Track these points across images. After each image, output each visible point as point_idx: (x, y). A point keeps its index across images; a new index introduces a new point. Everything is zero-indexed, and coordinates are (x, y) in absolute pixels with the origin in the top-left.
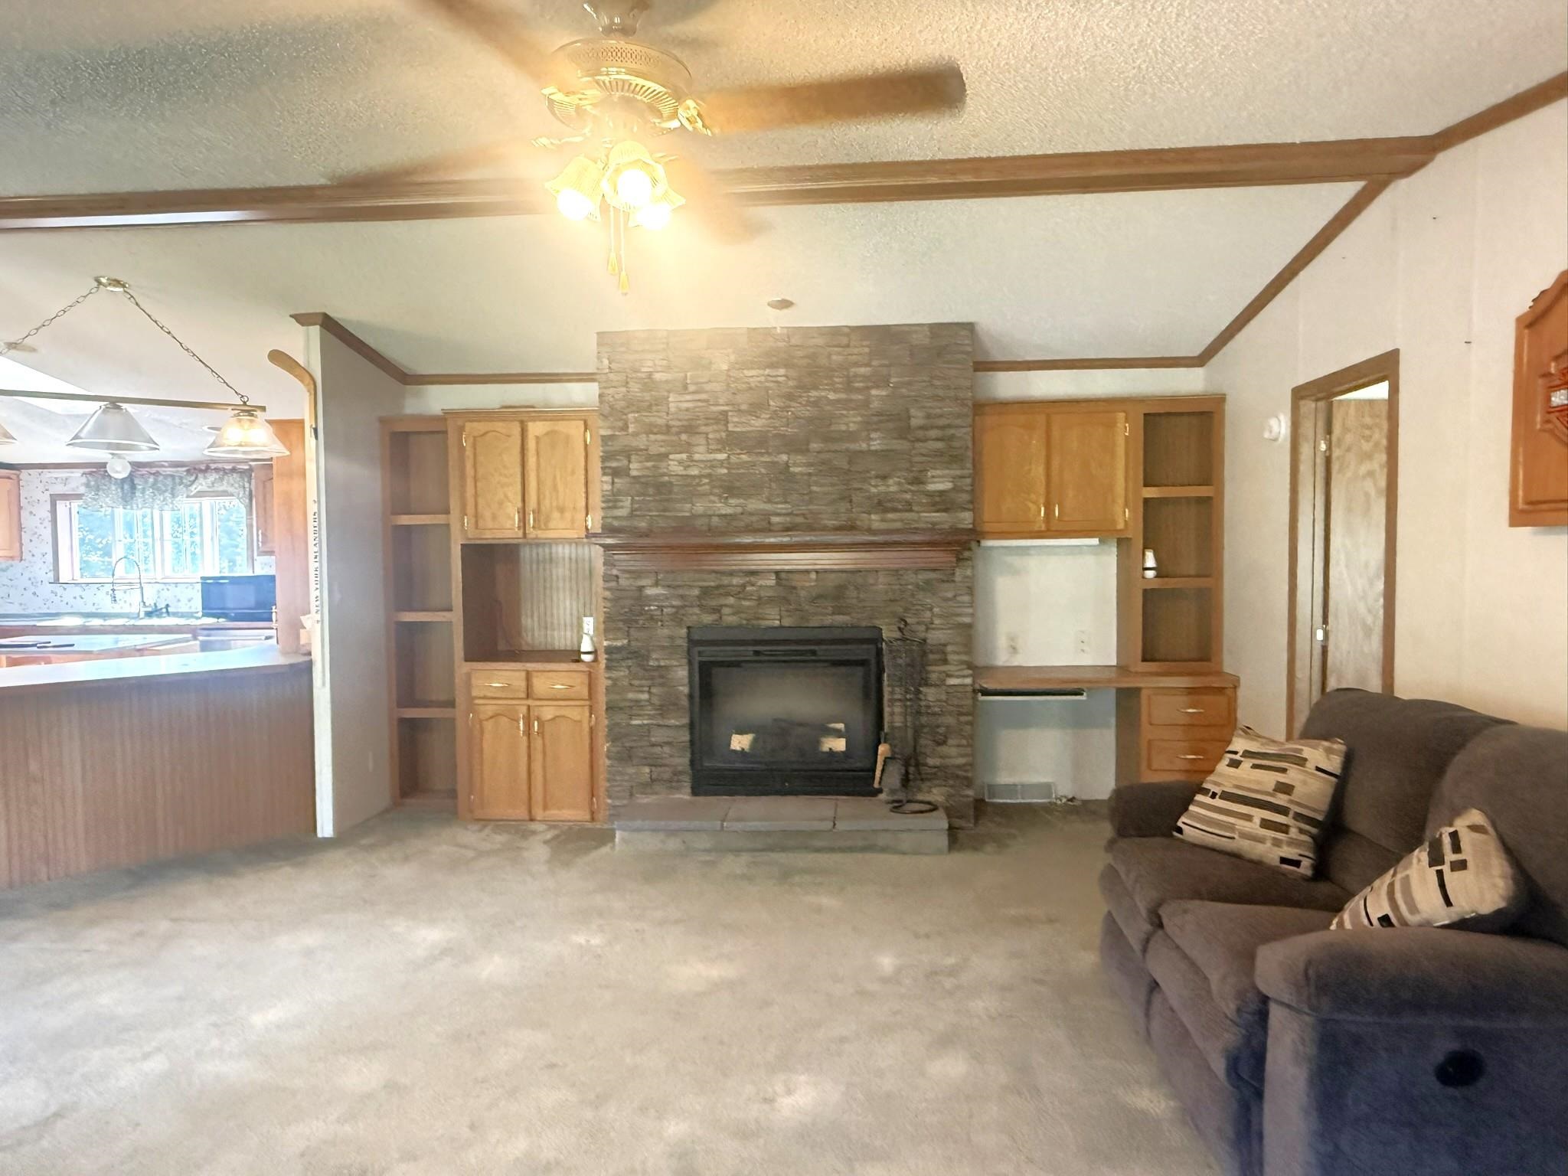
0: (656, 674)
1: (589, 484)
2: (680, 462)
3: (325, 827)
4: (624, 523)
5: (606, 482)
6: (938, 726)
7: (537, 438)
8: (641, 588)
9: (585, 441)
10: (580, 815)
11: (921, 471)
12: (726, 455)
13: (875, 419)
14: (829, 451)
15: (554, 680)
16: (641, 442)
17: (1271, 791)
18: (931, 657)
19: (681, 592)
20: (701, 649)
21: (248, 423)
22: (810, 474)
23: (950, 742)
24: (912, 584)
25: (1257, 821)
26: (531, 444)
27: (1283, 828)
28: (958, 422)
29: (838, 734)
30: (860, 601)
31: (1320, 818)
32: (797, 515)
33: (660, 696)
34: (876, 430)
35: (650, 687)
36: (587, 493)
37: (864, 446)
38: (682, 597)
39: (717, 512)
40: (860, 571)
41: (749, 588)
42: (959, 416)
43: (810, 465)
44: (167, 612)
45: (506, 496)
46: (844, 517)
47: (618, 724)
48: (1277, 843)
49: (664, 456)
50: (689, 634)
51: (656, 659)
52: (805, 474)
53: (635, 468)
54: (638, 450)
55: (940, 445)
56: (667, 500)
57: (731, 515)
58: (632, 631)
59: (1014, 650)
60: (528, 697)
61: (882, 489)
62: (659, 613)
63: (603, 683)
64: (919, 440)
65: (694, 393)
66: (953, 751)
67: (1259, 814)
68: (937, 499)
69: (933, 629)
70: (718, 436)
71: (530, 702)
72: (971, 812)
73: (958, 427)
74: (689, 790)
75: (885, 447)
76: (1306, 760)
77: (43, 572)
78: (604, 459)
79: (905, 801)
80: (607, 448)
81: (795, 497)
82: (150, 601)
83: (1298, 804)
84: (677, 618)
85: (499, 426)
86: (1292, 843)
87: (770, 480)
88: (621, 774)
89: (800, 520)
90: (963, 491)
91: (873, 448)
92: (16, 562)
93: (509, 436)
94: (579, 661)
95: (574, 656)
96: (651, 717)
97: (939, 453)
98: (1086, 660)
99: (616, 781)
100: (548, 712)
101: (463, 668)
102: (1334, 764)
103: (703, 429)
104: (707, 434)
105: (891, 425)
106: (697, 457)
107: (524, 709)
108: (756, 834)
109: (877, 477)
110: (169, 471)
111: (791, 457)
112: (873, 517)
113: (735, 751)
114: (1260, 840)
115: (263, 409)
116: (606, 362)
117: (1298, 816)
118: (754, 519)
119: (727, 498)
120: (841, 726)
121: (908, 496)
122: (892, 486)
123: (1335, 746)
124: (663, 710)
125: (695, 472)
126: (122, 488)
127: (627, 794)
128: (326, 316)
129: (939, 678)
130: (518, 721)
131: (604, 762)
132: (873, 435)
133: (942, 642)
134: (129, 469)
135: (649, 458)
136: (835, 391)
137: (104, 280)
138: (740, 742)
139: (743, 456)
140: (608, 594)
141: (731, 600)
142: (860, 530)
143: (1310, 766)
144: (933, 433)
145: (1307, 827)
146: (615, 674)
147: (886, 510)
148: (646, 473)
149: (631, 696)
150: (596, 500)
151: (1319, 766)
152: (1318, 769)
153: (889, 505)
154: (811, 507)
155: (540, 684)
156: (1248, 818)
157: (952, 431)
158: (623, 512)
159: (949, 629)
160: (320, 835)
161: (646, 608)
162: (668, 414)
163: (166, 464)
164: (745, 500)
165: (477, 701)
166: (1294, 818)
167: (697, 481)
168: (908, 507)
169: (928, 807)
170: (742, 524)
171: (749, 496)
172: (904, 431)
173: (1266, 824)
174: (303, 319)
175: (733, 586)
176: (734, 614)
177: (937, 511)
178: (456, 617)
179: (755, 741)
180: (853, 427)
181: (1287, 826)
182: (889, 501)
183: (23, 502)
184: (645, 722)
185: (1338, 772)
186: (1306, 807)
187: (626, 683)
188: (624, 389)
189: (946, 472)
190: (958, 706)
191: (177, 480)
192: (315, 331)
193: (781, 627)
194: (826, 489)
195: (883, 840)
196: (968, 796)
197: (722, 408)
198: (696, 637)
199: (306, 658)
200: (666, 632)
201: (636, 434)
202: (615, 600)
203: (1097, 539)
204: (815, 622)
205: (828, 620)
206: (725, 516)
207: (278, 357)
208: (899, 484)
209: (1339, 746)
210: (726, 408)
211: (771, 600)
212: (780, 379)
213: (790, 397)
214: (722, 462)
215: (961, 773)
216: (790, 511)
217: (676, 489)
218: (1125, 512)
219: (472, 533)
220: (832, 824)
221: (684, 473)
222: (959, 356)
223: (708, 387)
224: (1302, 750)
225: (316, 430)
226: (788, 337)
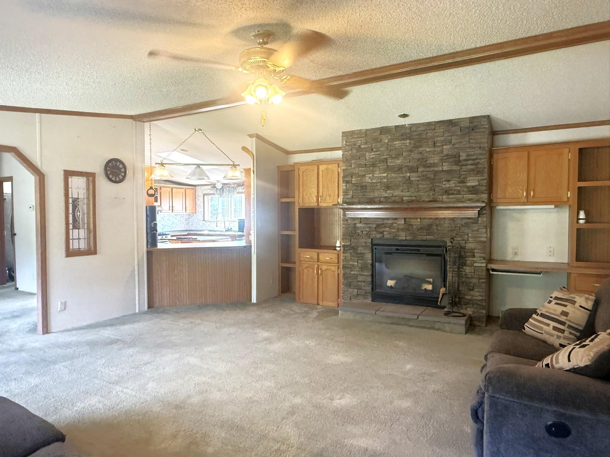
0: (360, 255)
1: (339, 187)
2: (370, 178)
3: (254, 300)
4: (350, 200)
5: (344, 186)
6: (470, 283)
7: (322, 171)
8: (355, 224)
9: (338, 171)
10: (333, 304)
11: (464, 178)
12: (386, 174)
13: (445, 158)
14: (426, 171)
15: (327, 256)
16: (356, 171)
17: (559, 314)
18: (468, 254)
19: (369, 226)
20: (376, 247)
21: (235, 170)
22: (418, 180)
23: (475, 290)
24: (459, 224)
25: (551, 327)
26: (321, 173)
27: (563, 331)
28: (481, 157)
29: (429, 283)
30: (438, 230)
31: (580, 328)
32: (413, 197)
33: (361, 264)
34: (445, 162)
35: (358, 260)
36: (338, 190)
37: (440, 169)
38: (369, 228)
39: (383, 196)
40: (438, 218)
41: (394, 225)
42: (481, 154)
43: (419, 177)
44: (231, 230)
45: (312, 191)
46: (432, 197)
47: (347, 273)
48: (559, 337)
49: (364, 176)
50: (372, 242)
51: (360, 250)
52: (416, 181)
53: (354, 180)
54: (355, 174)
55: (473, 167)
56: (365, 192)
57: (388, 197)
58: (352, 240)
59: (516, 254)
60: (318, 262)
61: (448, 185)
62: (361, 233)
63: (342, 258)
64: (463, 165)
65: (375, 152)
66: (477, 294)
67: (553, 324)
68: (472, 189)
69: (469, 243)
70: (383, 167)
71: (319, 264)
72: (485, 320)
73: (480, 159)
74: (371, 299)
75: (449, 169)
76: (575, 302)
77: (200, 217)
78: (343, 177)
79: (451, 312)
80: (345, 174)
81: (413, 190)
82: (227, 227)
83: (570, 321)
84: (368, 235)
85: (310, 167)
86: (565, 338)
87: (403, 183)
88: (347, 291)
89: (414, 198)
90: (482, 186)
91: (444, 169)
92: (194, 214)
93: (313, 170)
94: (335, 250)
95: (334, 248)
96: (359, 271)
97: (473, 170)
98: (552, 260)
99: (345, 293)
100: (324, 267)
101: (298, 250)
102: (589, 305)
103: (378, 165)
104: (380, 167)
105: (452, 160)
106: (376, 175)
107: (316, 266)
108: (388, 317)
109: (446, 181)
110: (232, 186)
111: (411, 174)
112: (444, 197)
113: (388, 286)
114: (552, 335)
115: (239, 165)
116: (345, 143)
117: (570, 327)
118: (397, 198)
119: (386, 191)
120: (431, 280)
121: (459, 188)
122: (452, 184)
123: (591, 297)
124: (362, 269)
125: (375, 181)
126: (220, 191)
127: (349, 299)
128: (257, 134)
129: (471, 263)
130: (314, 269)
131: (342, 286)
132: (444, 164)
133: (473, 248)
134: (222, 185)
135: (359, 176)
136: (429, 147)
137: (197, 129)
138: (390, 283)
139: (393, 175)
140: (344, 226)
141: (387, 229)
142: (438, 202)
143: (577, 305)
144: (470, 162)
145: (573, 332)
146: (345, 255)
147: (449, 194)
148: (358, 182)
149: (351, 263)
150: (341, 193)
151: (582, 305)
152: (581, 306)
153: (451, 192)
154: (418, 193)
155: (321, 257)
156: (548, 325)
157: (478, 161)
158: (350, 196)
159: (476, 243)
160: (252, 302)
161: (357, 231)
162: (366, 160)
163: (232, 184)
164: (393, 191)
165: (302, 262)
166: (568, 327)
167: (376, 184)
168: (459, 193)
169: (461, 315)
170: (392, 200)
171: (394, 190)
172: (458, 162)
173: (555, 328)
174: (251, 136)
175: (388, 224)
176: (388, 234)
177: (472, 194)
178: (297, 233)
179: (396, 283)
180: (436, 161)
181: (564, 331)
182: (451, 190)
183: (197, 196)
184: (356, 273)
185: (590, 308)
186: (573, 323)
187: (349, 258)
188: (351, 152)
189: (475, 178)
190: (479, 275)
191: (235, 188)
192: (254, 139)
193: (406, 240)
194: (424, 186)
195: (437, 326)
196: (482, 313)
197: (385, 157)
198: (374, 242)
199: (250, 245)
200: (363, 240)
201: (354, 168)
202: (346, 228)
203: (554, 206)
204: (419, 238)
205: (424, 238)
206: (386, 197)
207: (244, 149)
208: (455, 183)
209: (593, 298)
210: (387, 157)
211: (402, 230)
212: (407, 144)
213: (411, 151)
214: (384, 177)
215: (479, 303)
216: (410, 195)
217: (368, 188)
218: (568, 193)
219: (301, 205)
220: (417, 317)
221: (371, 181)
222: (482, 130)
223: (381, 149)
224: (575, 298)
225: (254, 171)
226: (411, 128)
